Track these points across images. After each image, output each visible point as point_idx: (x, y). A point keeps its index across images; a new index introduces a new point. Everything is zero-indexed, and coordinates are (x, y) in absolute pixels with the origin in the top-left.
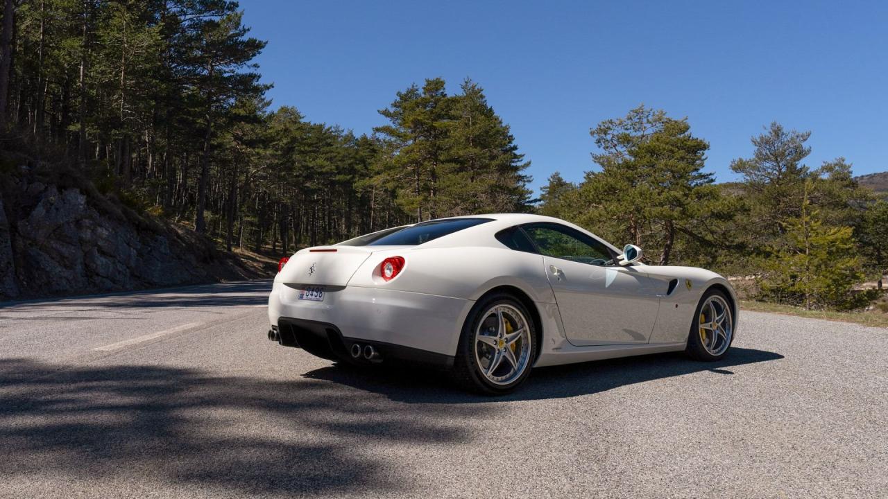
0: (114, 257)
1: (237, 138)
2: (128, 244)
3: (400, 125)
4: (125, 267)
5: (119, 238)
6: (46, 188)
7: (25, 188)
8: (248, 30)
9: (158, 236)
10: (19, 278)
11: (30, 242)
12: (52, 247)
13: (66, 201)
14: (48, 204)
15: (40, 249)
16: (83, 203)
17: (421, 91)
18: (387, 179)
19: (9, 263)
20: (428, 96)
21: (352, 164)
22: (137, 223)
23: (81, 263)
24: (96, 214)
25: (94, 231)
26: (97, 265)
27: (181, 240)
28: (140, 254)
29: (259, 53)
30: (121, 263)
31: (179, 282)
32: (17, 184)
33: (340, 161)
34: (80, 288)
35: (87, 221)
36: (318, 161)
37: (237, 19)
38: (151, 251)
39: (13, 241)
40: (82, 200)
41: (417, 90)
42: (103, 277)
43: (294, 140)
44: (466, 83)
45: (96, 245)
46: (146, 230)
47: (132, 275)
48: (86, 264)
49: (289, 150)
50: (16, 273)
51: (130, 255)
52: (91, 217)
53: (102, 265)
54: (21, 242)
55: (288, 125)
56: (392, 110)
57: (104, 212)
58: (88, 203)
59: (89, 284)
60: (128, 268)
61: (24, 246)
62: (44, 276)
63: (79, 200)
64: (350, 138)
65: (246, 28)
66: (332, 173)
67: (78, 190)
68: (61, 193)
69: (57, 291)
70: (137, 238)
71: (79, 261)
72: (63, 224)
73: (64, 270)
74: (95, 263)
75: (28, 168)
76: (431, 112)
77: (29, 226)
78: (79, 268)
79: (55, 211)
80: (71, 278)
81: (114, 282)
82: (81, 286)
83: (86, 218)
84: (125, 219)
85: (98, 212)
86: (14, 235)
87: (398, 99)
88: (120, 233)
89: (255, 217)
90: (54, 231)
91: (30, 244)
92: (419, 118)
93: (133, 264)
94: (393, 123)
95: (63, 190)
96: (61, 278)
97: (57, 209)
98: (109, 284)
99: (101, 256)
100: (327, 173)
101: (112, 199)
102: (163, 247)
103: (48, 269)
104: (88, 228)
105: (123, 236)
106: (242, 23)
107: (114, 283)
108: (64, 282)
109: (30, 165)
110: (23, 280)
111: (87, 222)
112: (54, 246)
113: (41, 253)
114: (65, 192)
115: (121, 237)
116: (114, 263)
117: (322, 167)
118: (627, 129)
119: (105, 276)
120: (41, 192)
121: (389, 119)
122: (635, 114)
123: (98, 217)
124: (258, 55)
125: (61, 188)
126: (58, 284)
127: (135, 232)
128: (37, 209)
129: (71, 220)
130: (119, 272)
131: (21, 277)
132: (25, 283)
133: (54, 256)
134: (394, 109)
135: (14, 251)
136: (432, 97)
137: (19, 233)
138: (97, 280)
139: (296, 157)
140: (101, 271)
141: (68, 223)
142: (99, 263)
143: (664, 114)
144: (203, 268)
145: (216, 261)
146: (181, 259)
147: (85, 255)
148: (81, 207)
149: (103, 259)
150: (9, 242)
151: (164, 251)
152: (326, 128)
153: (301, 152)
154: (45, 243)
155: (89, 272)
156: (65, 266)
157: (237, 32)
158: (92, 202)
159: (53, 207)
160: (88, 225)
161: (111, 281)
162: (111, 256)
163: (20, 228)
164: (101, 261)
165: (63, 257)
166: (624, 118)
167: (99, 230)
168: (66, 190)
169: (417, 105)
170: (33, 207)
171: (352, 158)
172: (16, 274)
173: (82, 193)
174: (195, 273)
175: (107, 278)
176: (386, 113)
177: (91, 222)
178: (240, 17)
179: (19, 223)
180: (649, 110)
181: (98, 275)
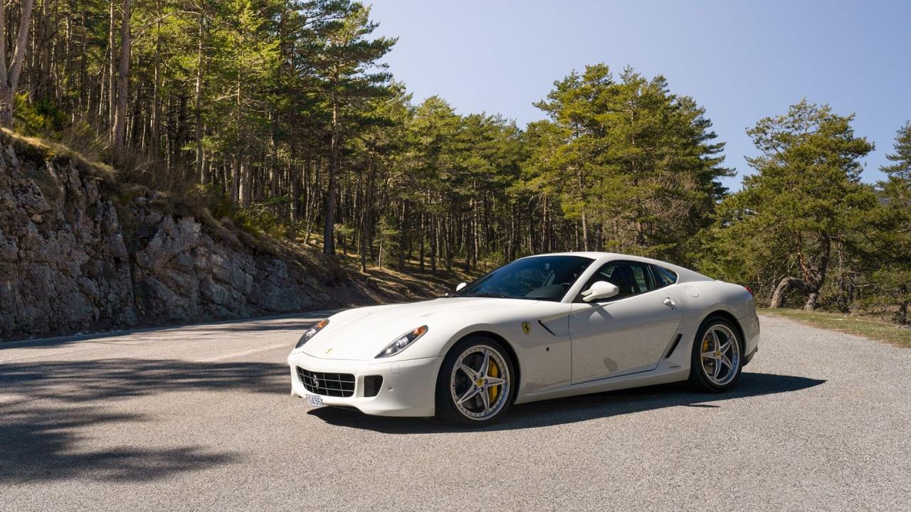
0: (230, 284)
1: (368, 144)
2: (243, 270)
3: (558, 119)
4: (240, 294)
5: (234, 264)
6: (163, 218)
7: (143, 220)
8: (377, 26)
9: (276, 260)
10: (137, 307)
11: (148, 272)
12: (169, 276)
13: (181, 230)
14: (164, 235)
15: (157, 278)
16: (197, 231)
17: (581, 79)
18: (543, 184)
19: (129, 293)
20: (589, 84)
21: (515, 160)
22: (253, 247)
23: (197, 291)
24: (211, 242)
25: (208, 259)
26: (212, 293)
27: (302, 262)
28: (256, 279)
29: (390, 50)
30: (236, 290)
31: (299, 308)
32: (135, 215)
33: (502, 158)
34: (196, 316)
35: (202, 248)
36: (473, 160)
37: (363, 15)
38: (268, 276)
39: (132, 271)
40: (197, 228)
41: (577, 78)
42: (219, 305)
43: (440, 138)
44: (626, 72)
45: (212, 272)
46: (261, 254)
47: (249, 301)
48: (201, 292)
49: (434, 150)
50: (135, 302)
51: (245, 282)
52: (205, 245)
53: (217, 292)
54: (139, 273)
55: (433, 120)
56: (548, 102)
57: (219, 239)
58: (202, 231)
59: (205, 312)
60: (244, 294)
61: (142, 276)
62: (161, 305)
63: (194, 228)
64: (512, 130)
65: (374, 23)
66: (491, 173)
67: (193, 219)
68: (176, 222)
69: (173, 320)
70: (253, 263)
71: (195, 289)
72: (179, 254)
73: (180, 298)
74: (210, 291)
75: (145, 199)
76: (593, 104)
77: (147, 257)
78: (195, 295)
79: (171, 241)
80: (186, 306)
81: (230, 309)
82: (197, 314)
83: (201, 246)
84: (240, 244)
85: (213, 239)
86: (133, 266)
87: (555, 89)
88: (235, 259)
89: (397, 229)
90: (170, 260)
91: (147, 274)
92: (578, 112)
93: (249, 290)
94: (552, 117)
95: (179, 220)
96: (177, 306)
97: (173, 239)
98: (224, 311)
99: (216, 284)
100: (484, 173)
101: (225, 225)
102: (281, 271)
103: (164, 298)
104: (204, 255)
105: (237, 262)
106: (370, 19)
107: (230, 311)
108: (180, 310)
109: (147, 196)
110: (142, 309)
111: (202, 250)
112: (170, 275)
113: (158, 282)
114: (181, 222)
115: (236, 263)
116: (229, 290)
117: (476, 167)
118: (788, 127)
119: (219, 303)
120: (158, 223)
121: (546, 112)
122: (797, 110)
123: (213, 245)
124: (388, 53)
125: (177, 218)
126: (174, 313)
127: (251, 258)
128: (154, 240)
129: (187, 249)
130: (235, 299)
131: (140, 307)
132: (143, 312)
133: (171, 285)
134: (551, 100)
135: (133, 281)
136: (593, 86)
137: (138, 265)
138: (213, 307)
139: (443, 157)
140: (217, 299)
141: (184, 252)
142: (214, 290)
143: (829, 110)
144: (326, 293)
145: (343, 284)
146: (302, 283)
147: (200, 283)
148: (196, 235)
149: (218, 286)
150: (129, 274)
151: (281, 276)
152: (487, 117)
153: (451, 152)
154: (162, 273)
155: (205, 300)
156: (181, 295)
157: (364, 28)
158: (207, 229)
159: (169, 237)
160: (203, 252)
161: (227, 308)
162: (226, 283)
163: (138, 259)
164: (216, 288)
165: (178, 286)
166: (785, 114)
167: (214, 257)
168: (181, 218)
169: (577, 96)
170: (150, 238)
171: (516, 153)
172: (135, 304)
173: (196, 221)
174: (317, 298)
175: (222, 305)
176: (542, 106)
177: (206, 249)
178: (368, 12)
179: (137, 255)
180: (812, 105)
181: (213, 302)
